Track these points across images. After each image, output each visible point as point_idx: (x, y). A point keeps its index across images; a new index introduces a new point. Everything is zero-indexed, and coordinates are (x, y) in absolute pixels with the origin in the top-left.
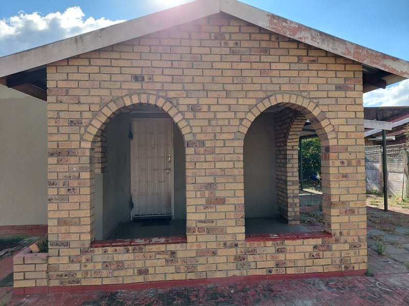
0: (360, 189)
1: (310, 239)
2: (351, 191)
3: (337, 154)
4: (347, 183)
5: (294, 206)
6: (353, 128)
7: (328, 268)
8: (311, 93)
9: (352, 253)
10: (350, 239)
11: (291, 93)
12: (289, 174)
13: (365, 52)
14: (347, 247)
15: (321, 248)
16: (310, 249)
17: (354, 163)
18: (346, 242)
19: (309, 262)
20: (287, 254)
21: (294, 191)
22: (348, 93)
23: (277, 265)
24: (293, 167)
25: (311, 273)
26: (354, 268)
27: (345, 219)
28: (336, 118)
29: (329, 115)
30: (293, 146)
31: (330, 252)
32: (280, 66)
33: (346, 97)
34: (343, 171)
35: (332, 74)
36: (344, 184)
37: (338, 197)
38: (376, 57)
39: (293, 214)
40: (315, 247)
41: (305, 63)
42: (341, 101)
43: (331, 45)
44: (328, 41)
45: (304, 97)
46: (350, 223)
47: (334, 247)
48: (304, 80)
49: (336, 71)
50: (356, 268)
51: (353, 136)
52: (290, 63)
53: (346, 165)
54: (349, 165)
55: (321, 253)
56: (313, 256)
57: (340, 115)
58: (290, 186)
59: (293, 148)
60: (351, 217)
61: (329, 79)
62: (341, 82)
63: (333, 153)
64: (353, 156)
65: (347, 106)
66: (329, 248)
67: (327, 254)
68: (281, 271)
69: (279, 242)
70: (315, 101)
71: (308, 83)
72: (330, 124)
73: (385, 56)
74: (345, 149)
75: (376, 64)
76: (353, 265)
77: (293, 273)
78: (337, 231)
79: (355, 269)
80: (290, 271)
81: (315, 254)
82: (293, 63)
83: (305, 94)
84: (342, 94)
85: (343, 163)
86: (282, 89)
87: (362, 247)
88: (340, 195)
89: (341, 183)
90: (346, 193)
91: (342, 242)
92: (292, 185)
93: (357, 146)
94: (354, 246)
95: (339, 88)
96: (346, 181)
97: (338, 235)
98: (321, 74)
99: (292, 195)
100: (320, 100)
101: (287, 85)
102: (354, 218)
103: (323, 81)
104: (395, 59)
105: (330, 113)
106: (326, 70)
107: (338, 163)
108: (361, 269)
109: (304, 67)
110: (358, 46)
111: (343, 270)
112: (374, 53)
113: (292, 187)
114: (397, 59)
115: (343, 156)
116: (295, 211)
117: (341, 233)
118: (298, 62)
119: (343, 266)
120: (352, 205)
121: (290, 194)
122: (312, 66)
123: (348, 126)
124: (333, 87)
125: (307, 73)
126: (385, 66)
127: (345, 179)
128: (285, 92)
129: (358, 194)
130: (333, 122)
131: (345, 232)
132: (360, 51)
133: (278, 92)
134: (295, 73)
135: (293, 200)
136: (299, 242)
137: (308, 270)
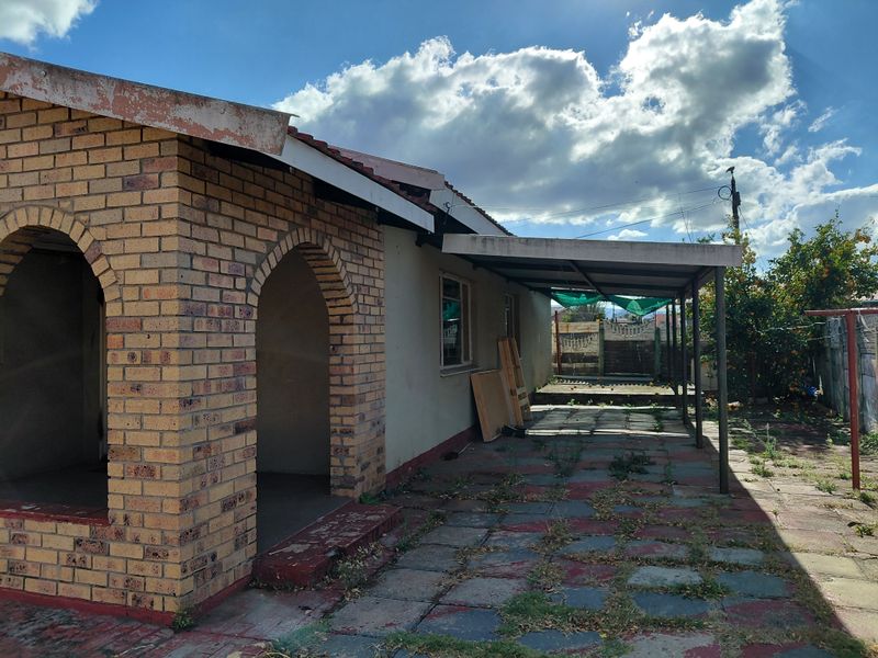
0: (167, 419)
1: (70, 524)
2: (148, 423)
3: (120, 336)
4: (140, 404)
5: (344, 453)
6: (152, 276)
7: (101, 593)
8: (77, 200)
9: (149, 568)
10: (145, 536)
11: (40, 204)
12: (334, 380)
13: (136, 95)
14: (138, 552)
15: (90, 547)
16: (68, 544)
17: (156, 357)
18: (137, 541)
19: (66, 573)
20: (29, 550)
21: (345, 419)
22: (147, 193)
23: (11, 569)
24: (342, 364)
25: (69, 598)
26: (152, 603)
27: (133, 487)
28: (121, 255)
29: (108, 248)
30: (342, 316)
31: (106, 559)
32: (23, 150)
33: (142, 204)
34: (134, 375)
35: (115, 154)
36: (134, 405)
37: (121, 434)
38: (159, 102)
39: (341, 472)
40: (78, 542)
41: (65, 137)
42: (132, 214)
43: (69, 92)
44: (63, 85)
45: (65, 212)
46: (145, 499)
47: (114, 547)
48: (64, 175)
49: (123, 146)
50: (158, 607)
51: (154, 293)
52: (39, 141)
53: (138, 362)
54: (146, 362)
55: (89, 557)
56: (74, 561)
57: (131, 246)
58: (335, 406)
59: (342, 320)
60: (146, 483)
61: (110, 167)
62: (134, 169)
63: (115, 333)
64: (154, 341)
65: (144, 224)
66: (104, 550)
67: (100, 561)
68: (16, 582)
69: (15, 521)
70: (83, 218)
71: (72, 181)
72: (110, 268)
73: (179, 98)
74: (138, 324)
75: (160, 121)
76: (152, 596)
77: (36, 591)
78: (119, 513)
79: (155, 608)
80: (32, 587)
81: (78, 557)
82: (43, 140)
83: (65, 205)
84: (134, 197)
85: (133, 357)
86: (27, 197)
87: (170, 559)
88: (125, 430)
89: (128, 402)
90: (138, 426)
91: (129, 539)
92: (340, 406)
93: (163, 319)
94: (152, 554)
95: (129, 184)
96: (139, 399)
97: (120, 521)
98: (95, 156)
99: (338, 429)
100: (92, 214)
101: (34, 188)
102: (152, 489)
103: (98, 171)
104: (200, 101)
105: (110, 243)
106: (105, 147)
107: (123, 358)
108: (166, 609)
109: (63, 145)
110: (122, 84)
111: (130, 604)
112: (155, 95)
113: (339, 411)
114: (206, 99)
115: (133, 341)
116: (345, 464)
117: (126, 518)
118: (53, 137)
119: (130, 595)
120: (149, 456)
121: (336, 425)
122: (79, 143)
123: (144, 272)
124: (117, 184)
125: (69, 159)
126: (179, 122)
127: (136, 394)
128: (32, 203)
129: (162, 432)
130: (116, 263)
131: (134, 518)
132: (127, 95)
133: (20, 205)
134: (47, 162)
135: (342, 441)
136: (50, 526)
137: (64, 591)
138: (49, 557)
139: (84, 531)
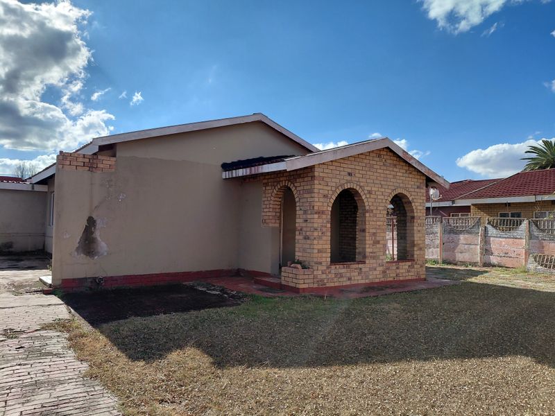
1: (408, 262)
3: (417, 220)
7: (413, 277)
11: (403, 188)
14: (419, 266)
16: (407, 267)
18: (419, 264)
19: (407, 274)
20: (400, 270)
23: (397, 275)
25: (408, 280)
28: (417, 202)
29: (415, 200)
31: (414, 269)
32: (400, 174)
34: (419, 228)
35: (416, 180)
36: (419, 235)
37: (417, 241)
40: (409, 266)
42: (418, 194)
45: (407, 191)
47: (415, 266)
48: (407, 182)
52: (403, 173)
55: (411, 269)
61: (415, 183)
62: (419, 184)
66: (413, 267)
68: (398, 278)
70: (410, 193)
71: (409, 184)
72: (415, 205)
76: (421, 275)
78: (416, 258)
79: (422, 278)
80: (401, 279)
81: (409, 270)
83: (407, 189)
84: (419, 190)
85: (419, 225)
91: (417, 264)
95: (418, 187)
97: (416, 260)
98: (413, 180)
100: (412, 192)
101: (402, 184)
106: (415, 178)
107: (417, 225)
109: (407, 175)
111: (418, 278)
115: (419, 221)
118: (406, 173)
119: (418, 276)
122: (410, 176)
124: (416, 187)
125: (408, 179)
127: (419, 233)
131: (418, 259)
133: (399, 187)
134: (404, 178)
136: (404, 264)
137: (407, 278)
138: (403, 271)
139: (410, 263)
